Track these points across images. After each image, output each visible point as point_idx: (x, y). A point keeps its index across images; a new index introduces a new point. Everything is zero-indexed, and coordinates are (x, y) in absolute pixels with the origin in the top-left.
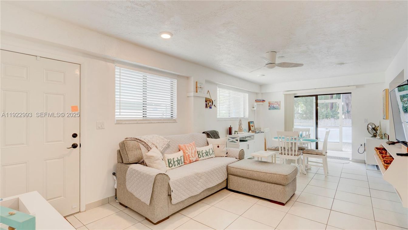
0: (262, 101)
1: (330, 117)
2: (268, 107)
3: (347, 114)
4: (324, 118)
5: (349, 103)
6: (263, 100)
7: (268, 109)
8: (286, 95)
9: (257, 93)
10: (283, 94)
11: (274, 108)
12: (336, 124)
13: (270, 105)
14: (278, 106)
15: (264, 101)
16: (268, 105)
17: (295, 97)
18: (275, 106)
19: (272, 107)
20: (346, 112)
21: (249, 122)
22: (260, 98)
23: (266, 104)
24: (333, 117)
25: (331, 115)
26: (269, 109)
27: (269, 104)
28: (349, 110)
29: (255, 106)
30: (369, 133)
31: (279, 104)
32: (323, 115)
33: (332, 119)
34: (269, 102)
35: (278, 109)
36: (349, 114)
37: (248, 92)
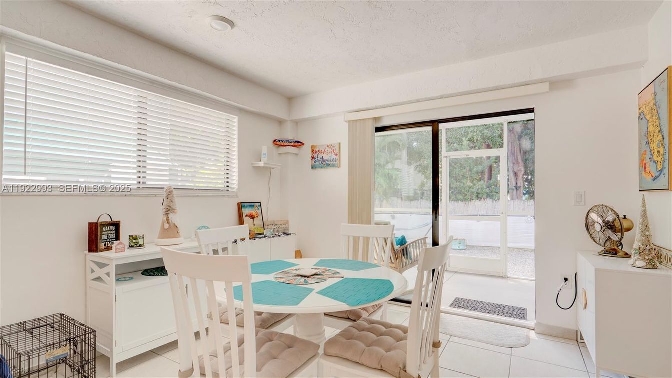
0: (293, 144)
1: (485, 197)
2: (309, 162)
3: (515, 192)
4: (473, 200)
5: (519, 171)
6: (298, 142)
7: (311, 168)
8: (352, 123)
9: (281, 122)
10: (346, 122)
11: (325, 164)
12: (496, 210)
13: (316, 156)
14: (334, 157)
15: (299, 144)
16: (310, 155)
17: (379, 130)
18: (326, 158)
19: (319, 161)
20: (514, 188)
21: (239, 204)
22: (289, 134)
23: (306, 151)
24: (489, 196)
25: (487, 193)
26: (313, 168)
27: (313, 151)
28: (519, 186)
29: (265, 155)
30: (596, 242)
31: (337, 151)
32: (473, 193)
33: (489, 201)
34: (312, 147)
35: (334, 166)
36: (519, 192)
37: (241, 111)
